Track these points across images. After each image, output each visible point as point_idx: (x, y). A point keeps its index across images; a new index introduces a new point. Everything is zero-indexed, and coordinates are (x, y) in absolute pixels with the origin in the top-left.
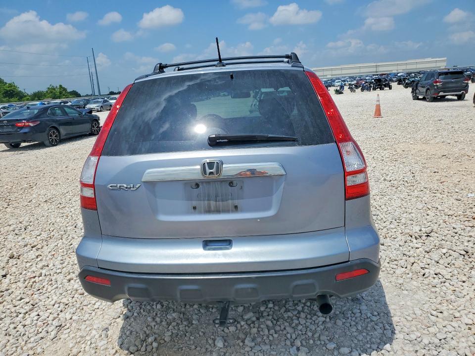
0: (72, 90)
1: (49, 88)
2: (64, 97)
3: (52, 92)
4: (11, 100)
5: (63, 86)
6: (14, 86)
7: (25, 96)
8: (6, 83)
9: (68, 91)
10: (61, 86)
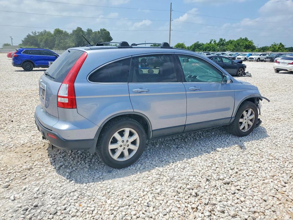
0: (290, 47)
1: (272, 45)
2: (281, 51)
3: (273, 47)
4: (247, 50)
5: (282, 44)
6: (252, 42)
7: (256, 49)
8: (248, 40)
9: (286, 47)
10: (281, 44)
